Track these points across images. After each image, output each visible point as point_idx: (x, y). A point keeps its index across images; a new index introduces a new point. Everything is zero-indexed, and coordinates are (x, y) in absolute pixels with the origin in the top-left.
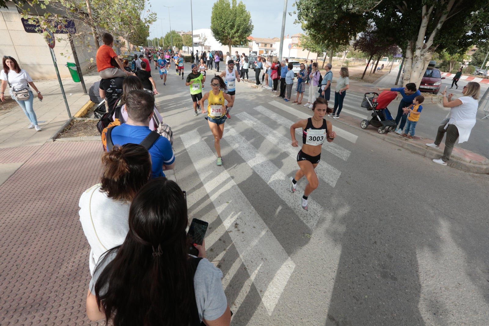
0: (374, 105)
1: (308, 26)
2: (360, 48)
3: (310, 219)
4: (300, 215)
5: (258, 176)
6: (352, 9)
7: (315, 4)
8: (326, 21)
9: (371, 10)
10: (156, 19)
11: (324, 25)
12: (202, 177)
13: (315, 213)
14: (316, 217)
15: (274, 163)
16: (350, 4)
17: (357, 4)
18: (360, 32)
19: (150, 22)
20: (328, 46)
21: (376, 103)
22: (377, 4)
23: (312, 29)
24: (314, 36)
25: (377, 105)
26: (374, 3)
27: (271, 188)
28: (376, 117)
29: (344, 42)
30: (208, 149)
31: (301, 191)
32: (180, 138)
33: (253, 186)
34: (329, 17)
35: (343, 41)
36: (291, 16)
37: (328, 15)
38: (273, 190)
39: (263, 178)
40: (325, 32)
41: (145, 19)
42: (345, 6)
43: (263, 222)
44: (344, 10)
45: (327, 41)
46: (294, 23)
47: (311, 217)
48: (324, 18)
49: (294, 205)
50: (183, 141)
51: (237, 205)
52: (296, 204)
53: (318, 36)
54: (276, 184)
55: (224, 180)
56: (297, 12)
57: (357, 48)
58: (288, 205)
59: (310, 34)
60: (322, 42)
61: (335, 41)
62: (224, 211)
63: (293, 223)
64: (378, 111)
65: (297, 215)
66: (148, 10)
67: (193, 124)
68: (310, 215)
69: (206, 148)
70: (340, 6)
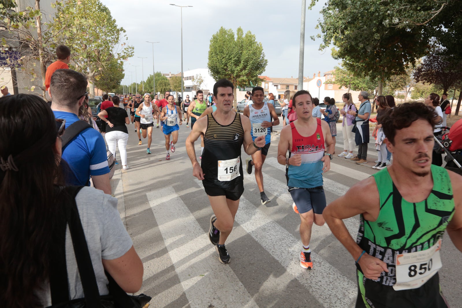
0: (446, 144)
1: (340, 53)
2: (425, 79)
3: (335, 303)
4: (318, 296)
5: (256, 242)
6: (398, 23)
7: (344, 22)
8: (364, 43)
9: (426, 22)
10: (133, 54)
11: (364, 50)
12: (168, 242)
13: (344, 294)
14: (346, 300)
15: (283, 226)
16: (394, 18)
17: (405, 17)
18: (420, 56)
19: (124, 58)
20: (373, 78)
21: (448, 140)
22: (435, 15)
23: (347, 56)
24: (351, 66)
25: (450, 144)
26: (430, 14)
27: (274, 259)
28: (452, 161)
29: (397, 71)
30: (185, 209)
31: (323, 263)
32: (145, 196)
33: (246, 255)
34: (368, 39)
35: (395, 70)
36: (314, 40)
37: (366, 36)
38: (277, 262)
39: (264, 245)
40: (367, 60)
41: (118, 54)
42: (387, 21)
43: (255, 304)
44: (386, 25)
45: (371, 72)
46: (320, 49)
47: (338, 299)
48: (361, 40)
49: (309, 282)
50: (149, 200)
51: (216, 280)
52: (314, 280)
53: (357, 65)
54: (283, 254)
55: (202, 247)
56: (322, 35)
57: (420, 79)
58: (300, 281)
59: (346, 64)
60: (364, 73)
61: (384, 70)
62: (193, 287)
63: (305, 307)
64: (455, 153)
65: (313, 296)
66: (123, 44)
67: (168, 180)
68: (337, 296)
69: (183, 208)
70: (381, 23)
